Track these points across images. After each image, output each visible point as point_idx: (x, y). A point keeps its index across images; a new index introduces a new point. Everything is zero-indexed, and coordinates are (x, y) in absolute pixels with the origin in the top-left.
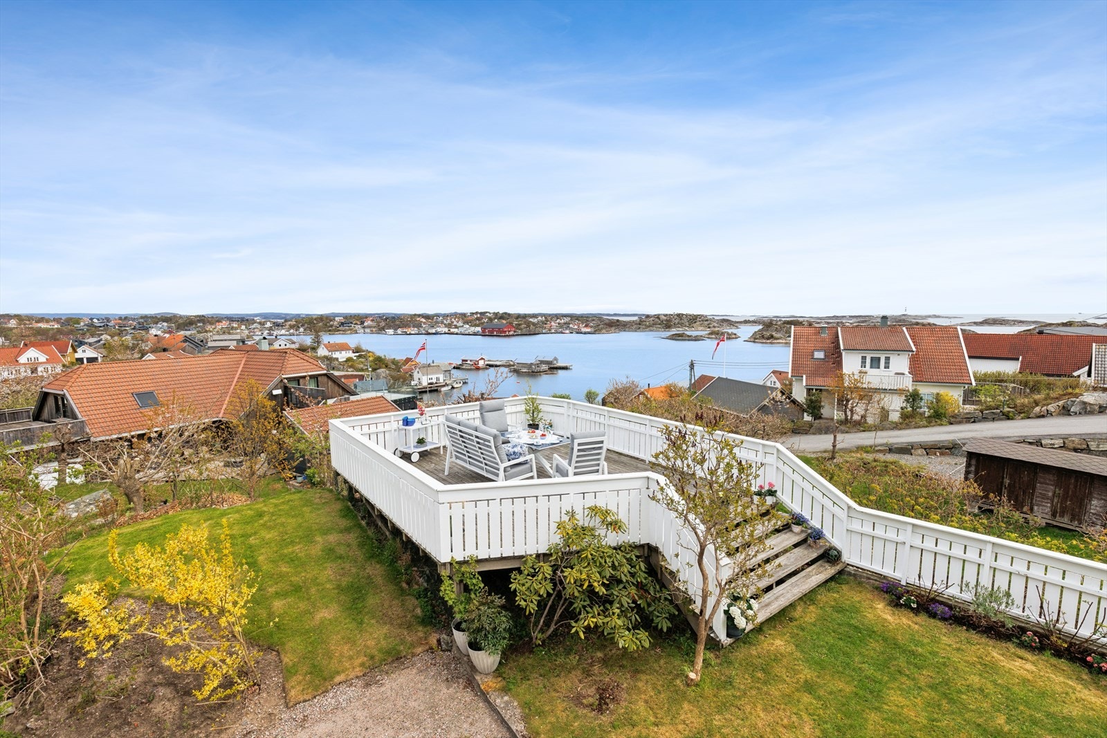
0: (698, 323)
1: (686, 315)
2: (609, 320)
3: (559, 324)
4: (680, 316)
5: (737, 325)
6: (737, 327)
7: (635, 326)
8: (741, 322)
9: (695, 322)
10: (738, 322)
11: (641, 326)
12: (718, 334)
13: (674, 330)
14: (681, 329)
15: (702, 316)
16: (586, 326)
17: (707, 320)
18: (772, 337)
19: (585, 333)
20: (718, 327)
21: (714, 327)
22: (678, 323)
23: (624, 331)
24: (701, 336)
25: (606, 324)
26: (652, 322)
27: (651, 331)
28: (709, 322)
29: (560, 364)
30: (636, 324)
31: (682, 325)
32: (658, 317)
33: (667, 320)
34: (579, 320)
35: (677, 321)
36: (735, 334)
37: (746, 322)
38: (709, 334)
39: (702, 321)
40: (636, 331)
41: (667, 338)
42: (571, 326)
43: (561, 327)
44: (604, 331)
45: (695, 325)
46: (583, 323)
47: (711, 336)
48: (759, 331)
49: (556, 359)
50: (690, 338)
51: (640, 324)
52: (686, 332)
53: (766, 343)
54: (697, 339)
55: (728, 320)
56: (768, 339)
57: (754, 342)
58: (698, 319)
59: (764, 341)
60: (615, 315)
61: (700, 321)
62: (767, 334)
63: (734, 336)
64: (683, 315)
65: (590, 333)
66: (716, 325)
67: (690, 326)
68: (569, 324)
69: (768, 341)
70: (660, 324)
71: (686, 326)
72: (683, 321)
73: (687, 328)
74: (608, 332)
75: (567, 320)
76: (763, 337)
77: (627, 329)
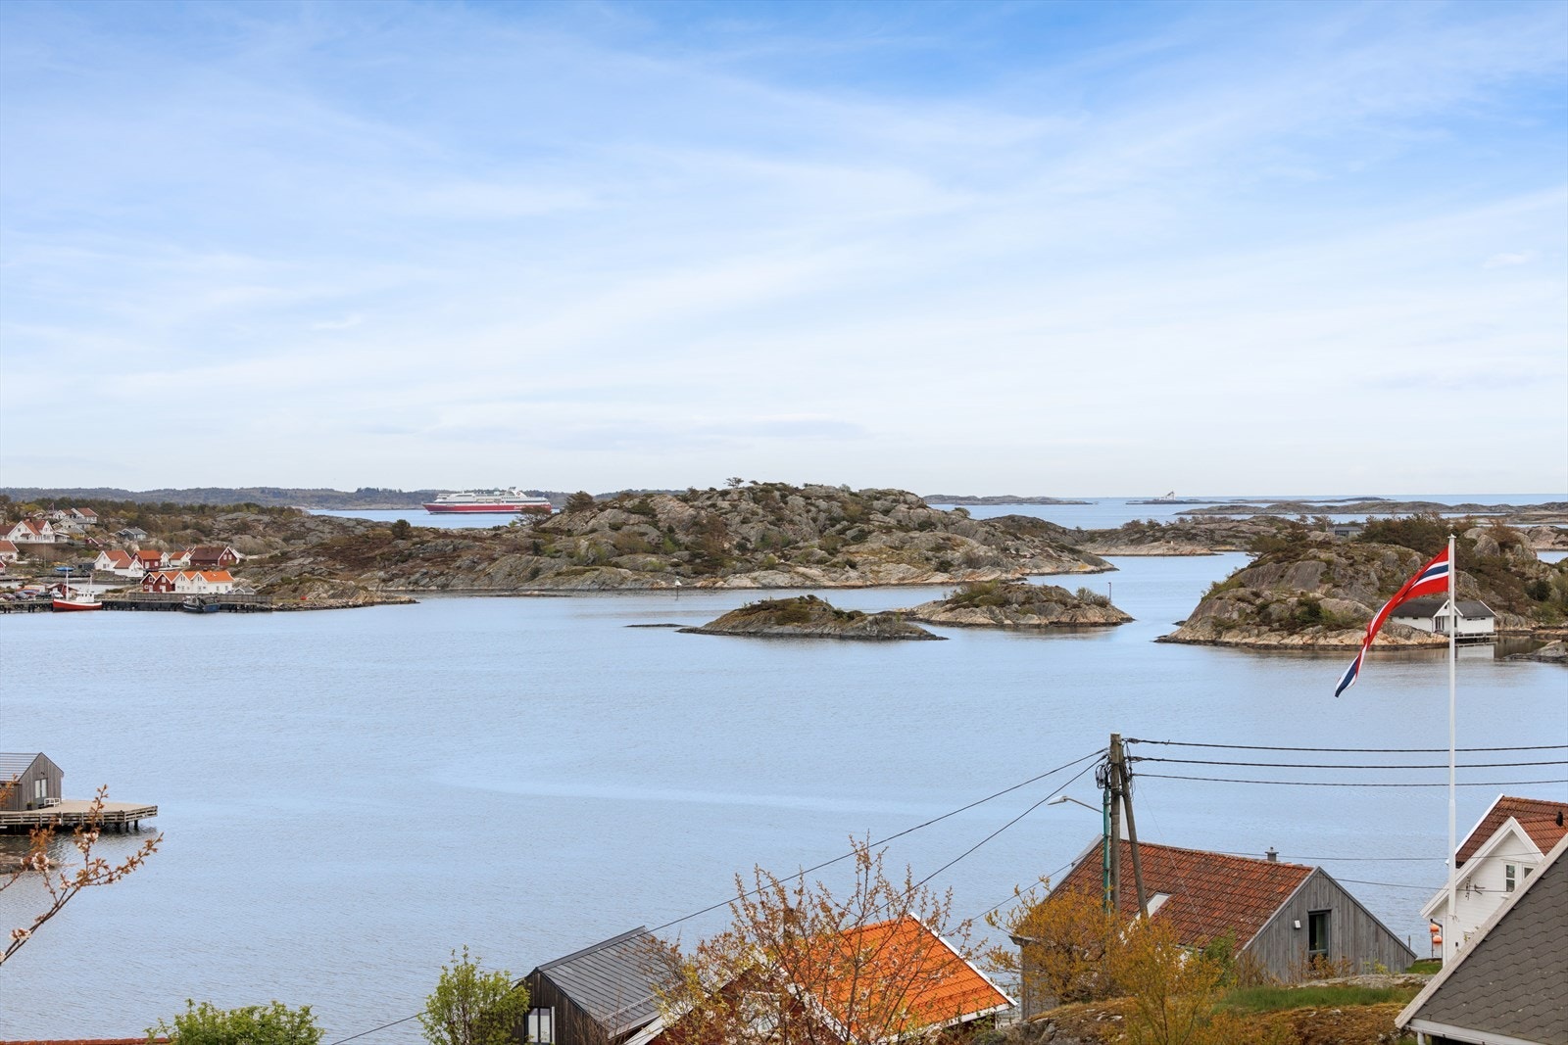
0: (876, 542)
1: (808, 494)
2: (341, 526)
3: (23, 549)
4: (770, 497)
5: (1089, 548)
6: (1099, 567)
7: (507, 562)
8: (1108, 537)
9: (862, 537)
10: (1093, 537)
11: (544, 561)
12: (1004, 603)
13: (744, 581)
14: (782, 579)
15: (900, 497)
16: (203, 563)
17: (926, 525)
18: (1311, 615)
19: (203, 606)
20: (995, 564)
21: (972, 562)
22: (765, 541)
23: (444, 589)
24: (911, 615)
25: (324, 549)
26: (606, 539)
27: (605, 588)
28: (940, 534)
29: (75, 799)
30: (517, 549)
31: (783, 551)
32: (643, 505)
33: (695, 524)
34: (149, 528)
35: (753, 531)
36: (1103, 604)
37: (1139, 535)
38: (956, 603)
39: (902, 527)
40: (515, 592)
41: (711, 630)
42: (103, 562)
43: (37, 571)
44: (320, 591)
45: (860, 552)
46: (176, 547)
47: (966, 617)
48: (1238, 579)
49: (44, 769)
50: (850, 627)
51: (537, 550)
52: (820, 595)
53: (1281, 650)
54: (889, 629)
55: (1037, 526)
56: (1292, 625)
57: (1214, 643)
58: (877, 518)
59: (1273, 640)
60: (369, 496)
61: (888, 530)
62: (1285, 597)
63: (1094, 615)
64: (786, 491)
65: (231, 608)
66: (982, 550)
67: (833, 558)
68: (92, 550)
69: (1296, 640)
70: (655, 549)
71: (807, 561)
72: (788, 531)
73: (815, 572)
74: (345, 599)
75: (70, 525)
76: (1263, 616)
77: (458, 582)
